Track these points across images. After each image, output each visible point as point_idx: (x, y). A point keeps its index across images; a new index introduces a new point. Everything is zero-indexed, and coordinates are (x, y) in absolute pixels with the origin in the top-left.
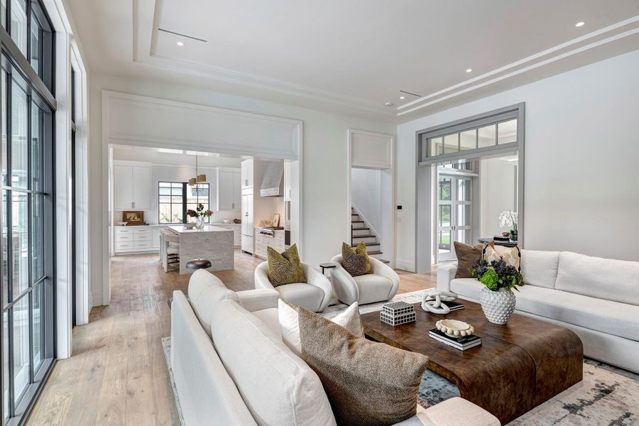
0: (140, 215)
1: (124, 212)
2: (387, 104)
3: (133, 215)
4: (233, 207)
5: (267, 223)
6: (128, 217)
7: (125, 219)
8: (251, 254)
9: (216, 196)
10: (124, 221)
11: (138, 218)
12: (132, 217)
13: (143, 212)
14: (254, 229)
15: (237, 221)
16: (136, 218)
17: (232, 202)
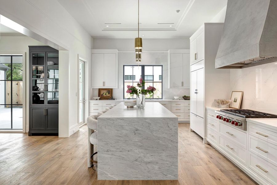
0: (110, 91)
1: (99, 89)
3: (105, 92)
4: (182, 85)
5: (223, 102)
6: (102, 93)
7: (100, 94)
8: (202, 139)
9: (168, 75)
10: (99, 96)
11: (109, 93)
12: (104, 93)
13: (112, 89)
14: (206, 109)
15: (187, 98)
16: (107, 94)
17: (182, 81)
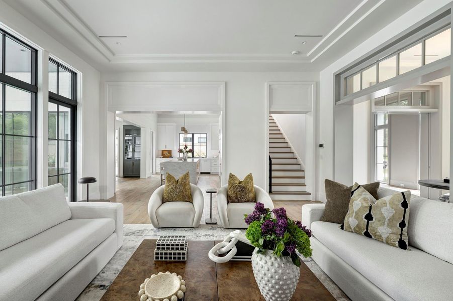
0: (170, 152)
1: (162, 151)
2: (293, 52)
3: (166, 152)
7: (162, 154)
16: (168, 154)
